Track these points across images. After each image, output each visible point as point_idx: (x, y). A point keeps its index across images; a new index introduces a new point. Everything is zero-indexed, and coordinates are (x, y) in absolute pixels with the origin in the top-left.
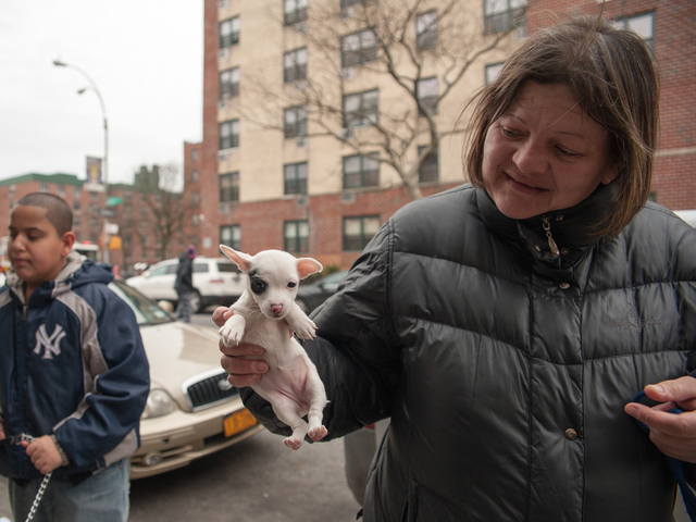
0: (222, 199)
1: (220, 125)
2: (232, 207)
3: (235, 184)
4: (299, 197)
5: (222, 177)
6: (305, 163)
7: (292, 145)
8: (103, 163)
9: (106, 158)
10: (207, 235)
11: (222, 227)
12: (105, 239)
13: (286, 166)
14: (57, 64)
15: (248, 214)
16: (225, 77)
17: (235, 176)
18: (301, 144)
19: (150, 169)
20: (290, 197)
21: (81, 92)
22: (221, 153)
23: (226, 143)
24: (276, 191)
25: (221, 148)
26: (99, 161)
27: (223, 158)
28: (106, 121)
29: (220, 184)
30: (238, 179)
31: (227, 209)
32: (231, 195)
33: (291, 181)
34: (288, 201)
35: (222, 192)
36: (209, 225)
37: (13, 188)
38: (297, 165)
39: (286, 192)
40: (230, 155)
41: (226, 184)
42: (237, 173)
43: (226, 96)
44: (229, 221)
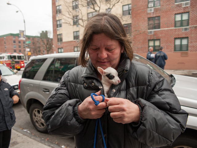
0: (58, 41)
1: (57, 21)
2: (61, 43)
3: (61, 37)
4: (78, 40)
5: (58, 35)
6: (78, 31)
7: (75, 26)
8: (24, 32)
9: (25, 31)
10: (55, 51)
11: (59, 49)
12: (26, 53)
13: (74, 32)
14: (8, 4)
15: (65, 45)
16: (58, 8)
17: (61, 35)
18: (77, 26)
19: (45, 32)
20: (75, 40)
21: (17, 12)
22: (57, 29)
23: (59, 26)
24: (72, 39)
25: (57, 27)
26: (23, 31)
27: (58, 30)
28: (24, 20)
29: (58, 37)
30: (62, 36)
31: (60, 44)
32: (60, 40)
33: (75, 36)
34: (75, 41)
35: (58, 39)
36: (55, 48)
37: (5, 38)
38: (77, 32)
39: (74, 39)
40: (60, 29)
41: (59, 37)
42: (62, 34)
43: (58, 13)
44: (60, 47)
